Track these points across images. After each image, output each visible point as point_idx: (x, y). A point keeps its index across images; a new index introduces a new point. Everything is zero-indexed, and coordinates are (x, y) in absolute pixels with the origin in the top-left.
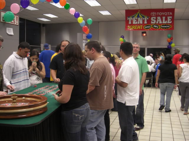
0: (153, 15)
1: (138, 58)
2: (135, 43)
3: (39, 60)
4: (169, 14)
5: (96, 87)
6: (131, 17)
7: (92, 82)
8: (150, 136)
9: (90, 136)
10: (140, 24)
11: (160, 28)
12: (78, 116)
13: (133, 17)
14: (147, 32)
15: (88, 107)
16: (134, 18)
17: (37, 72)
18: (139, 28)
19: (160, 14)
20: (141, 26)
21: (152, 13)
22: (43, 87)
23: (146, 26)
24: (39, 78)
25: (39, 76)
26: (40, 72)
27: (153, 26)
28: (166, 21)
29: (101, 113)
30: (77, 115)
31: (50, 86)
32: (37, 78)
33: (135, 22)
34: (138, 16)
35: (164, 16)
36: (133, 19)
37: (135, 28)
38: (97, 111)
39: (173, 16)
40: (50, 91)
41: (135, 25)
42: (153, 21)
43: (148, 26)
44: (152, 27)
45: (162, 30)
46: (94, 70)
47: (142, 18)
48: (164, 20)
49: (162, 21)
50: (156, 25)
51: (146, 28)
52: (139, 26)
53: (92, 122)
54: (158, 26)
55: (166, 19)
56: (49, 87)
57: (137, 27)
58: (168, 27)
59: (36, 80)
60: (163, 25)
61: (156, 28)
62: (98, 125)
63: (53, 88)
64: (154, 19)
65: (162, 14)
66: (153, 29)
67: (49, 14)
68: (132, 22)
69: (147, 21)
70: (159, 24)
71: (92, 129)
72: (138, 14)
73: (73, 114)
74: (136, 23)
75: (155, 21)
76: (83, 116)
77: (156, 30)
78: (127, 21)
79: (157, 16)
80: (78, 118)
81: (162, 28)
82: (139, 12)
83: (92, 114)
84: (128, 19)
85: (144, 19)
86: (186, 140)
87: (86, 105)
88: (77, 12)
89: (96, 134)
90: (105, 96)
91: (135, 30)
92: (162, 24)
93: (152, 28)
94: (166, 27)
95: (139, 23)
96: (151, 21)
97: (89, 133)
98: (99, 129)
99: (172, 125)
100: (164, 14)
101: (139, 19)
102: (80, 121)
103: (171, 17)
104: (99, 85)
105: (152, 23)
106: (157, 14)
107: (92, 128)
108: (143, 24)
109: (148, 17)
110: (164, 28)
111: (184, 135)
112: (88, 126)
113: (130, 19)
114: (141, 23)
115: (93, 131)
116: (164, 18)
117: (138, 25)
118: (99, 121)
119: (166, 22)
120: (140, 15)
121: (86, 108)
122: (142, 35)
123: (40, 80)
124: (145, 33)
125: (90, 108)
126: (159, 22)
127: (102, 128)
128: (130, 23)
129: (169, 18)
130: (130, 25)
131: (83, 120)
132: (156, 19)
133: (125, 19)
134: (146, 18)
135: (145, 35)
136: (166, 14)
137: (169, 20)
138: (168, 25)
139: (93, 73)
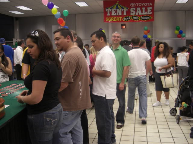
0: (133, 6)
1: (118, 50)
2: (116, 32)
3: (4, 54)
4: (149, 4)
5: (69, 83)
6: (109, 8)
7: (64, 78)
8: (134, 136)
9: (64, 142)
10: (119, 16)
11: (139, 20)
12: (51, 121)
13: (112, 8)
14: (126, 25)
15: (60, 109)
16: (113, 10)
17: (3, 69)
18: (118, 20)
19: (140, 5)
20: (121, 18)
21: (131, 4)
22: (8, 86)
23: (125, 18)
24: (5, 75)
25: (5, 73)
26: (6, 68)
27: (133, 17)
28: (146, 12)
29: (76, 114)
30: (49, 119)
31: (17, 85)
32: (3, 75)
33: (114, 13)
34: (117, 8)
35: (144, 6)
36: (111, 10)
37: (114, 19)
38: (71, 112)
39: (153, 6)
40: (16, 91)
41: (114, 16)
42: (133, 13)
43: (128, 17)
44: (131, 18)
45: (142, 21)
46: (66, 63)
47: (121, 10)
48: (144, 11)
49: (142, 12)
50: (136, 17)
51: (126, 20)
52: (118, 18)
53: (66, 125)
54: (138, 17)
55: (146, 10)
56: (15, 86)
57: (116, 18)
58: (148, 18)
59: (1, 78)
60: (142, 17)
61: (136, 19)
62: (73, 128)
63: (20, 87)
64: (133, 10)
65: (142, 5)
66: (133, 21)
67: (22, 7)
68: (111, 13)
69: (127, 12)
70: (138, 15)
71: (66, 134)
72: (117, 5)
73: (45, 118)
74: (115, 15)
75: (134, 12)
76: (56, 120)
77: (136, 21)
78: (105, 13)
79: (136, 7)
80: (50, 123)
81: (142, 19)
82: (118, 3)
83: (66, 115)
84: (106, 11)
85: (123, 10)
86: (174, 138)
87: (59, 106)
88: (50, 3)
89: (72, 138)
90: (81, 94)
91: (114, 21)
92: (142, 15)
93: (131, 20)
94: (146, 18)
95: (118, 14)
96: (130, 12)
97: (63, 139)
98: (75, 132)
99: (157, 122)
100: (144, 5)
101: (118, 10)
102: (53, 126)
103: (151, 8)
104: (73, 82)
105: (131, 14)
106: (136, 5)
107: (67, 132)
108: (123, 16)
109: (127, 8)
110: (144, 19)
111: (171, 133)
112: (62, 131)
113: (108, 10)
114: (120, 14)
115: (68, 136)
116: (144, 9)
117: (116, 16)
118: (75, 123)
119: (146, 14)
120: (119, 7)
121: (58, 110)
122: (122, 28)
123: (6, 78)
124: (124, 25)
125: (62, 110)
126: (138, 13)
127: (78, 131)
128: (109, 14)
129: (149, 8)
130: (109, 17)
131: (55, 125)
132: (136, 11)
133: (103, 11)
134: (125, 10)
135: (124, 27)
136: (146, 4)
137: (149, 11)
138: (148, 17)
139: (65, 66)
